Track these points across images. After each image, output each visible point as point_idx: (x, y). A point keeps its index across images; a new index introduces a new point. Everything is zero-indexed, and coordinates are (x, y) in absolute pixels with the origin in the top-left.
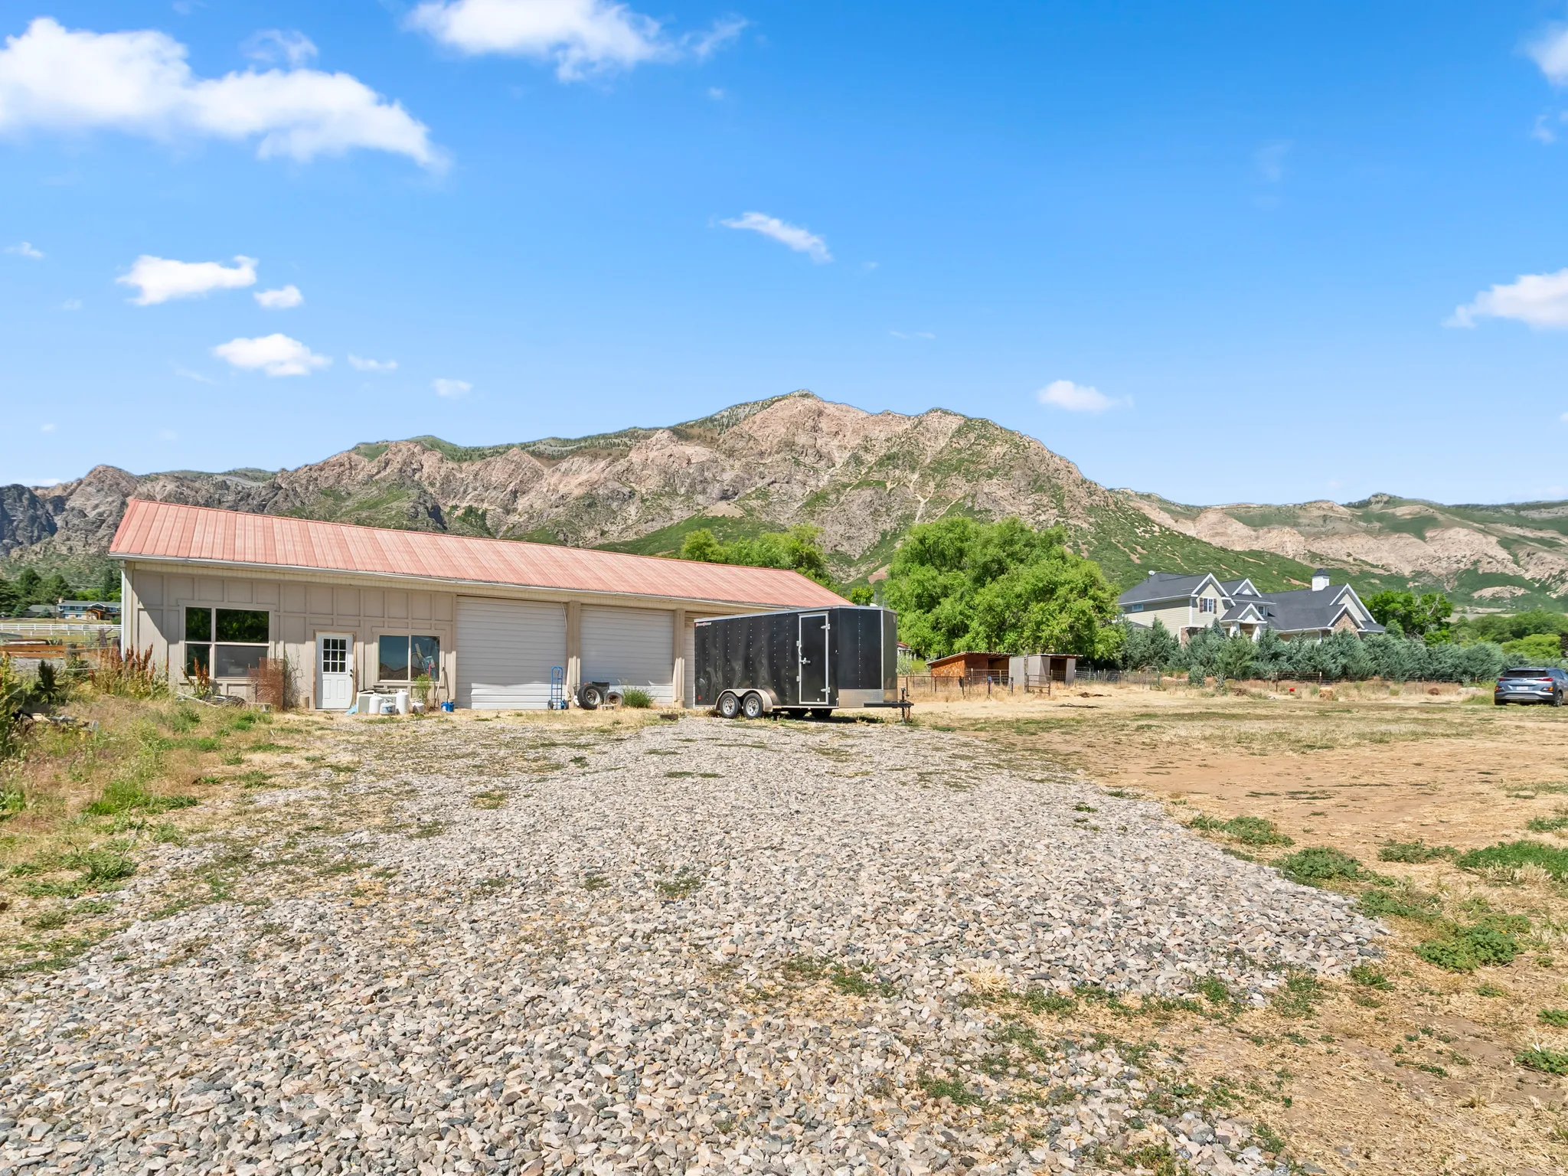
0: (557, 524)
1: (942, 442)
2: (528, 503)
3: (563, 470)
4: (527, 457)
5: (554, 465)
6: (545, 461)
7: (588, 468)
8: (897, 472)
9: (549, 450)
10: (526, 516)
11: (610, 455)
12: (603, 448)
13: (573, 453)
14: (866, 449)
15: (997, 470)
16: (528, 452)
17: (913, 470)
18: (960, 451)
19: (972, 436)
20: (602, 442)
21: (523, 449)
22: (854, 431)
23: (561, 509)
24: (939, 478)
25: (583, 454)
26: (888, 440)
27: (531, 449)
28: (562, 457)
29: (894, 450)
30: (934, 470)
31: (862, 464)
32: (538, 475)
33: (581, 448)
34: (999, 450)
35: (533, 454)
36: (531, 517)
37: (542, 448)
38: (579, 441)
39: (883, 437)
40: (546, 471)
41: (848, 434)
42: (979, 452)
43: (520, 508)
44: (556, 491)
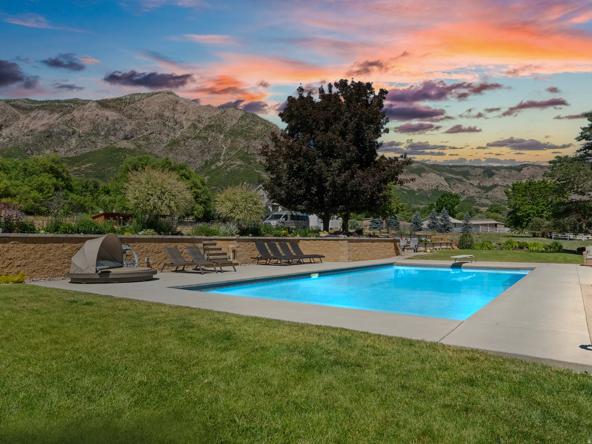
0: (27, 145)
1: (235, 122)
2: (9, 132)
3: (32, 116)
4: (9, 107)
5: (26, 113)
6: (21, 111)
7: (48, 116)
8: (213, 134)
9: (24, 105)
10: (8, 139)
11: (61, 111)
12: (57, 107)
13: (39, 108)
14: (199, 122)
15: (258, 136)
16: (10, 104)
17: (221, 133)
18: (242, 127)
19: (248, 120)
20: (57, 104)
21: (7, 102)
22: (193, 113)
23: (30, 137)
24: (233, 138)
25: (45, 109)
26: (210, 118)
27: (12, 103)
28: (31, 109)
29: (212, 123)
30: (231, 134)
31: (197, 128)
32: (16, 118)
33: (44, 106)
34: (259, 127)
35: (13, 106)
36: (11, 140)
37: (19, 103)
38: (43, 102)
39: (207, 116)
40: (21, 116)
41: (190, 114)
42: (251, 128)
43: (4, 134)
44: (27, 127)
